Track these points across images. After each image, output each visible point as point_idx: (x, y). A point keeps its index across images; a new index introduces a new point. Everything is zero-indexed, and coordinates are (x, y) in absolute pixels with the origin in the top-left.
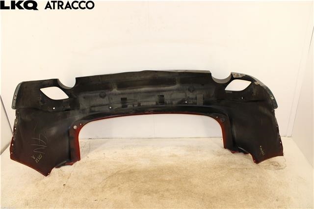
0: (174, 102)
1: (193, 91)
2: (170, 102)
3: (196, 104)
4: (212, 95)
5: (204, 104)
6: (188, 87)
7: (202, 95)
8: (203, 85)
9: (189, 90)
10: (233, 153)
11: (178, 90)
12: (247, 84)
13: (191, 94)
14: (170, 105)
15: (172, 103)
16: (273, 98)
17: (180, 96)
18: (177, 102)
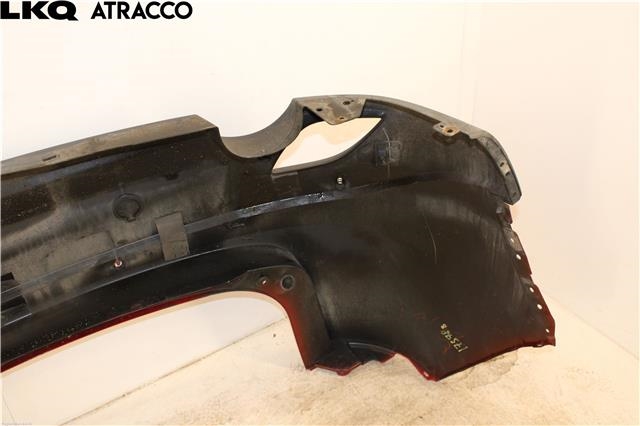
0: (67, 285)
1: (136, 213)
2: (47, 290)
3: (161, 257)
4: (216, 203)
5: (193, 248)
6: (110, 205)
7: (179, 216)
8: (173, 177)
9: (120, 214)
10: (345, 374)
11: (72, 230)
12: (360, 128)
13: (129, 226)
14: (54, 303)
15: (57, 292)
16: (505, 170)
17: (87, 250)
18: (78, 278)
